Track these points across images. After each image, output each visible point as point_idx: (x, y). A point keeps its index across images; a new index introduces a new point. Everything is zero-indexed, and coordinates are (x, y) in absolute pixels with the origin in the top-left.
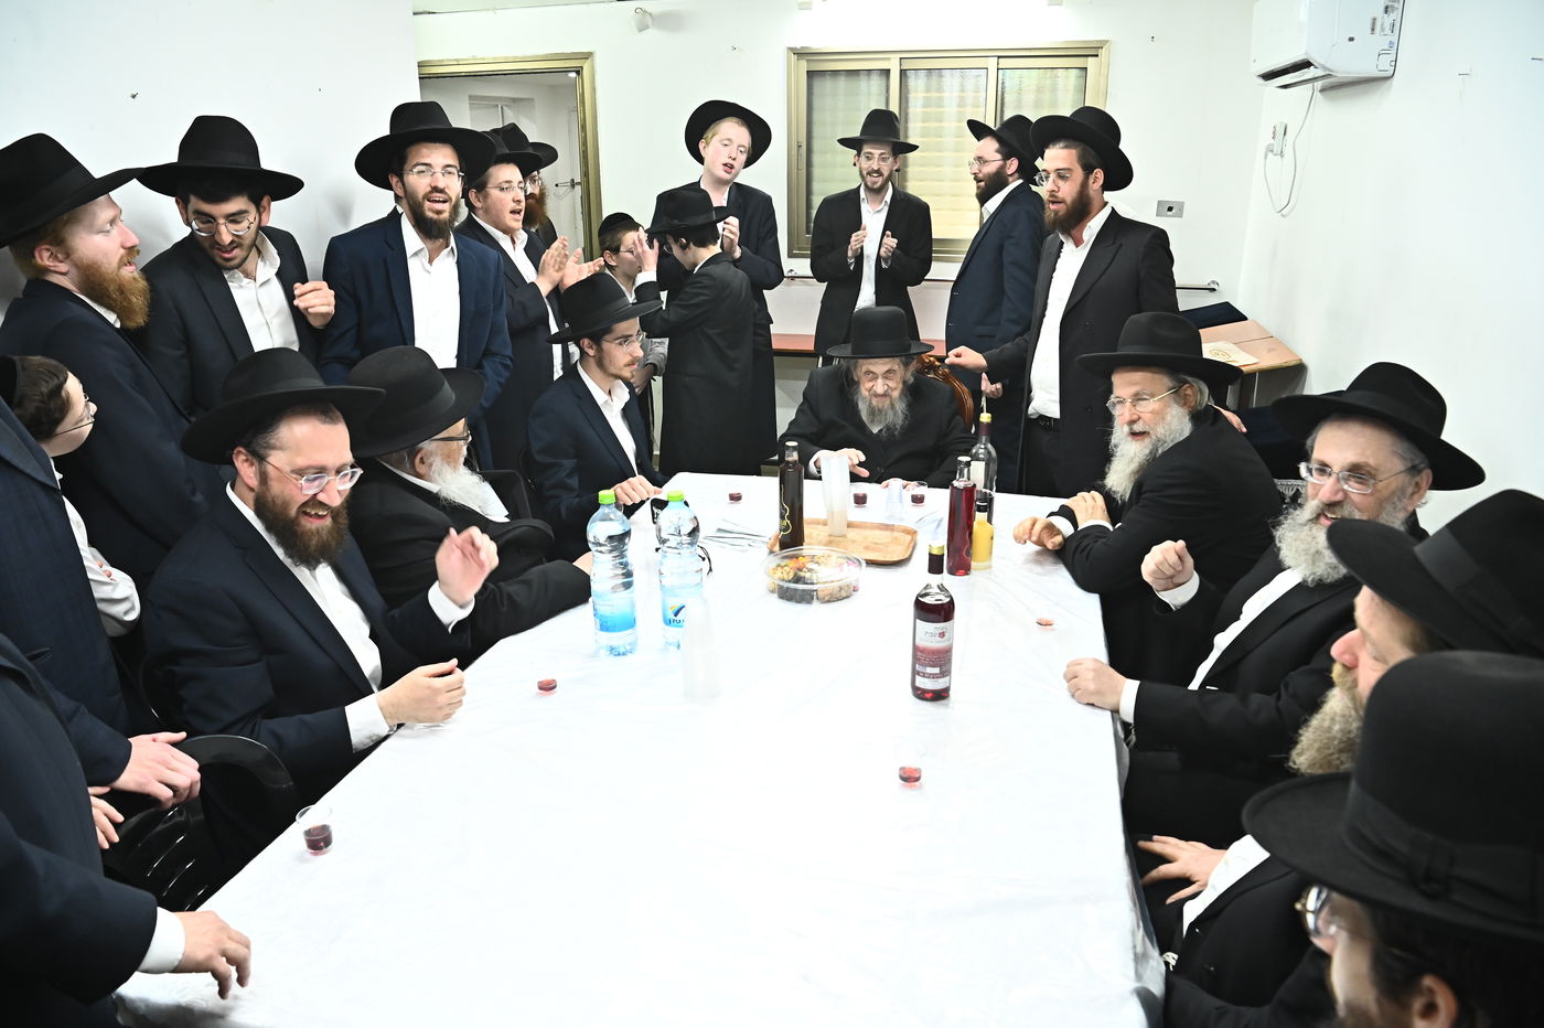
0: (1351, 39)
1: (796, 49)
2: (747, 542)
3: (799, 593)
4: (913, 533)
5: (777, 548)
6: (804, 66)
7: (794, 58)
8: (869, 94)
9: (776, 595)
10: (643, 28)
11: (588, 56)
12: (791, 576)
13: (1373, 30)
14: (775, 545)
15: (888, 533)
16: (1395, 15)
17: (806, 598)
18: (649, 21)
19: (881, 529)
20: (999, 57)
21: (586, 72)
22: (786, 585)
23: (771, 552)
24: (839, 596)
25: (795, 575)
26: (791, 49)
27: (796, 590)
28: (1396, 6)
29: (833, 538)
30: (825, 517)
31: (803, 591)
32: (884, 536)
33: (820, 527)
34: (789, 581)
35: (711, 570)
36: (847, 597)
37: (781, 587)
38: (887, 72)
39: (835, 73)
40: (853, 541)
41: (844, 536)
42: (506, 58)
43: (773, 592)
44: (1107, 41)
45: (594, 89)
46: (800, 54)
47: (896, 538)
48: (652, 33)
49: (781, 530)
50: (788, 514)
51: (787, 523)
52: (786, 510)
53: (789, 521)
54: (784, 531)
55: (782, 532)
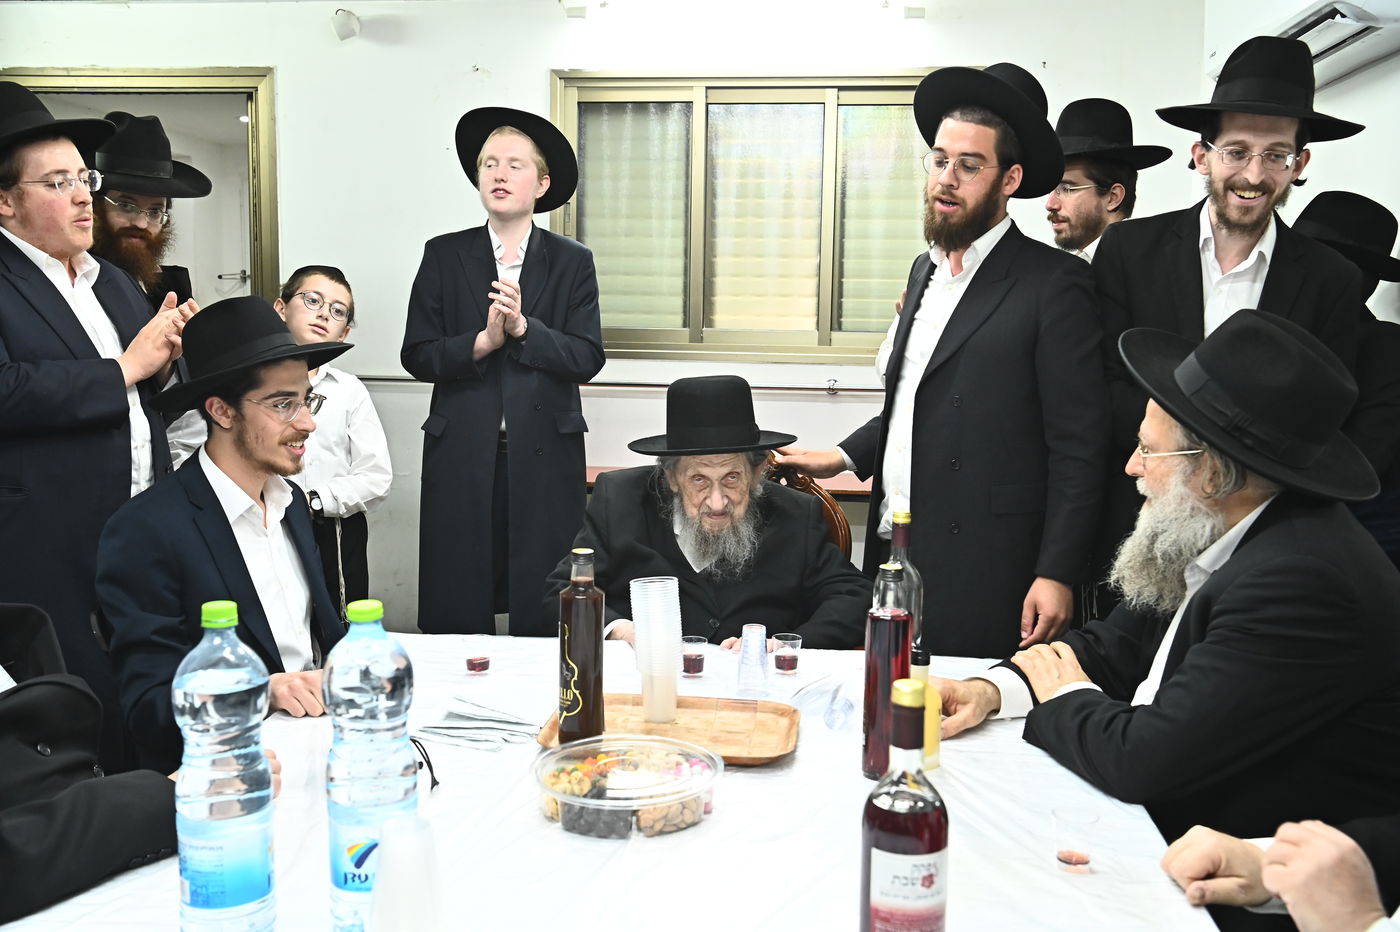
1: (563, 71)
2: (505, 735)
3: (604, 818)
4: (791, 713)
5: (555, 743)
6: (573, 96)
7: (560, 84)
8: (663, 137)
9: (559, 825)
10: (345, 34)
11: (265, 73)
12: (587, 787)
14: (551, 738)
15: (746, 715)
17: (615, 825)
18: (356, 27)
19: (734, 709)
20: (841, 88)
21: (262, 95)
22: (578, 802)
23: (545, 748)
24: (676, 823)
25: (594, 785)
26: (554, 72)
27: (598, 811)
29: (653, 726)
30: (638, 691)
31: (613, 813)
32: (740, 720)
33: (629, 708)
34: (585, 796)
35: (435, 783)
36: (694, 824)
37: (568, 808)
38: (689, 104)
39: (618, 107)
40: (689, 730)
41: (672, 722)
42: (143, 70)
43: (552, 819)
45: (273, 119)
46: (569, 79)
47: (762, 724)
48: (358, 46)
49: (562, 709)
50: (575, 678)
51: (574, 694)
52: (572, 671)
53: (577, 692)
54: (569, 710)
55: (565, 713)
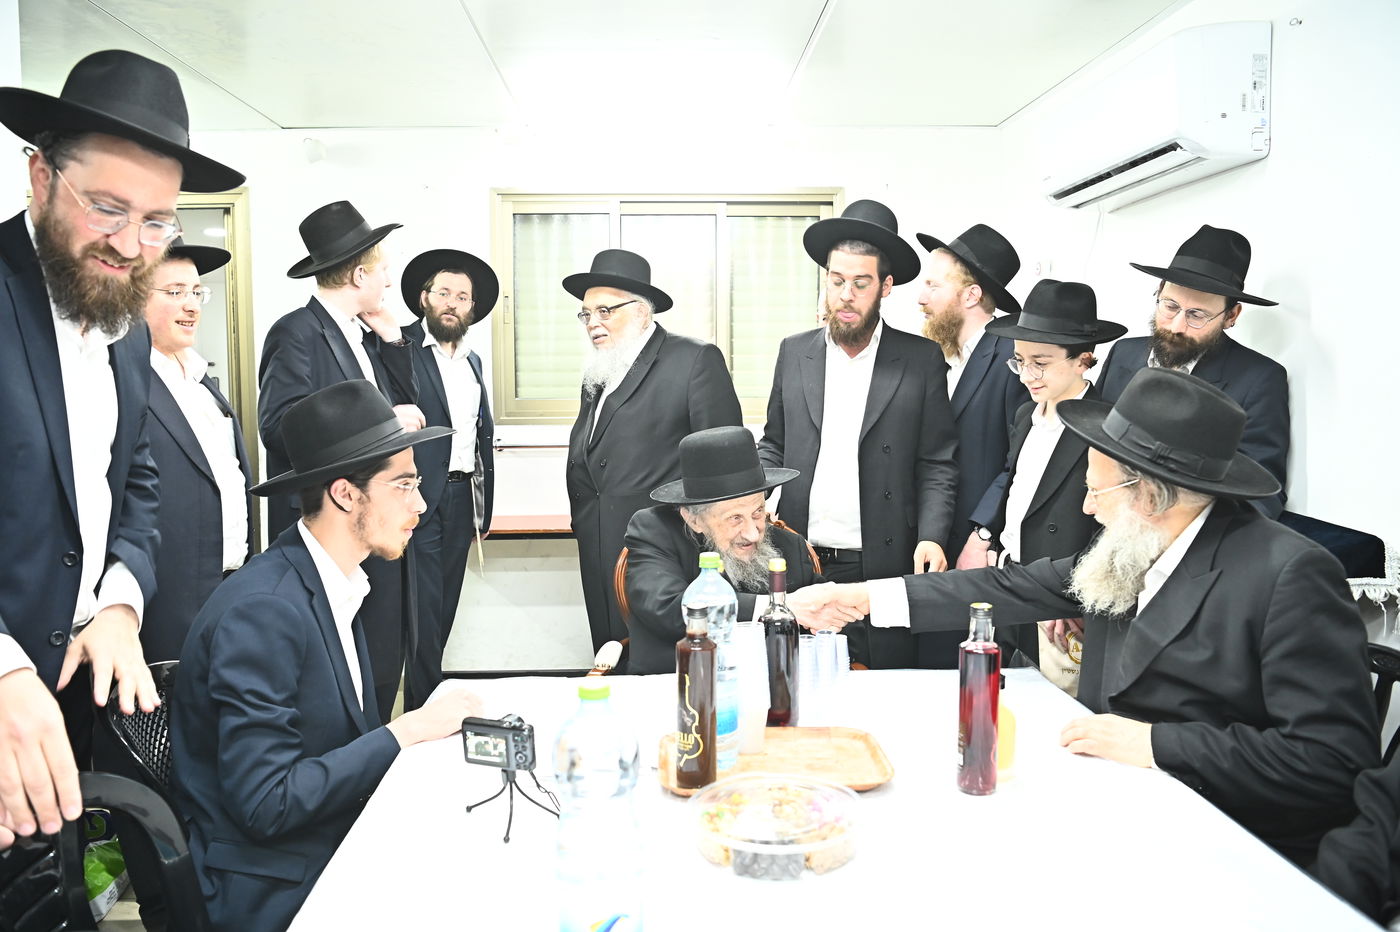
0: (1224, 116)
1: (500, 189)
3: (778, 862)
4: (865, 737)
5: (675, 785)
6: (510, 208)
7: (498, 199)
9: (730, 869)
10: (314, 159)
13: (1244, 106)
16: (1261, 92)
17: (788, 867)
19: (811, 736)
20: (729, 203)
21: (237, 211)
22: (754, 849)
26: (493, 189)
27: (772, 856)
28: (1264, 81)
36: (850, 858)
37: (739, 854)
38: (606, 215)
39: (546, 216)
44: (841, 188)
45: (248, 229)
46: (505, 195)
48: (325, 168)
49: (682, 753)
50: (697, 723)
51: (696, 738)
52: (693, 717)
53: (698, 736)
54: (690, 753)
55: (686, 757)
